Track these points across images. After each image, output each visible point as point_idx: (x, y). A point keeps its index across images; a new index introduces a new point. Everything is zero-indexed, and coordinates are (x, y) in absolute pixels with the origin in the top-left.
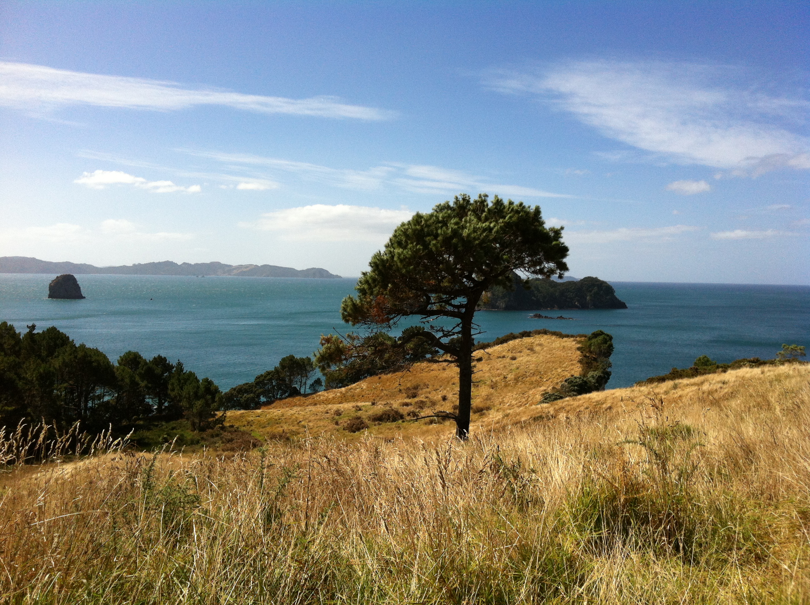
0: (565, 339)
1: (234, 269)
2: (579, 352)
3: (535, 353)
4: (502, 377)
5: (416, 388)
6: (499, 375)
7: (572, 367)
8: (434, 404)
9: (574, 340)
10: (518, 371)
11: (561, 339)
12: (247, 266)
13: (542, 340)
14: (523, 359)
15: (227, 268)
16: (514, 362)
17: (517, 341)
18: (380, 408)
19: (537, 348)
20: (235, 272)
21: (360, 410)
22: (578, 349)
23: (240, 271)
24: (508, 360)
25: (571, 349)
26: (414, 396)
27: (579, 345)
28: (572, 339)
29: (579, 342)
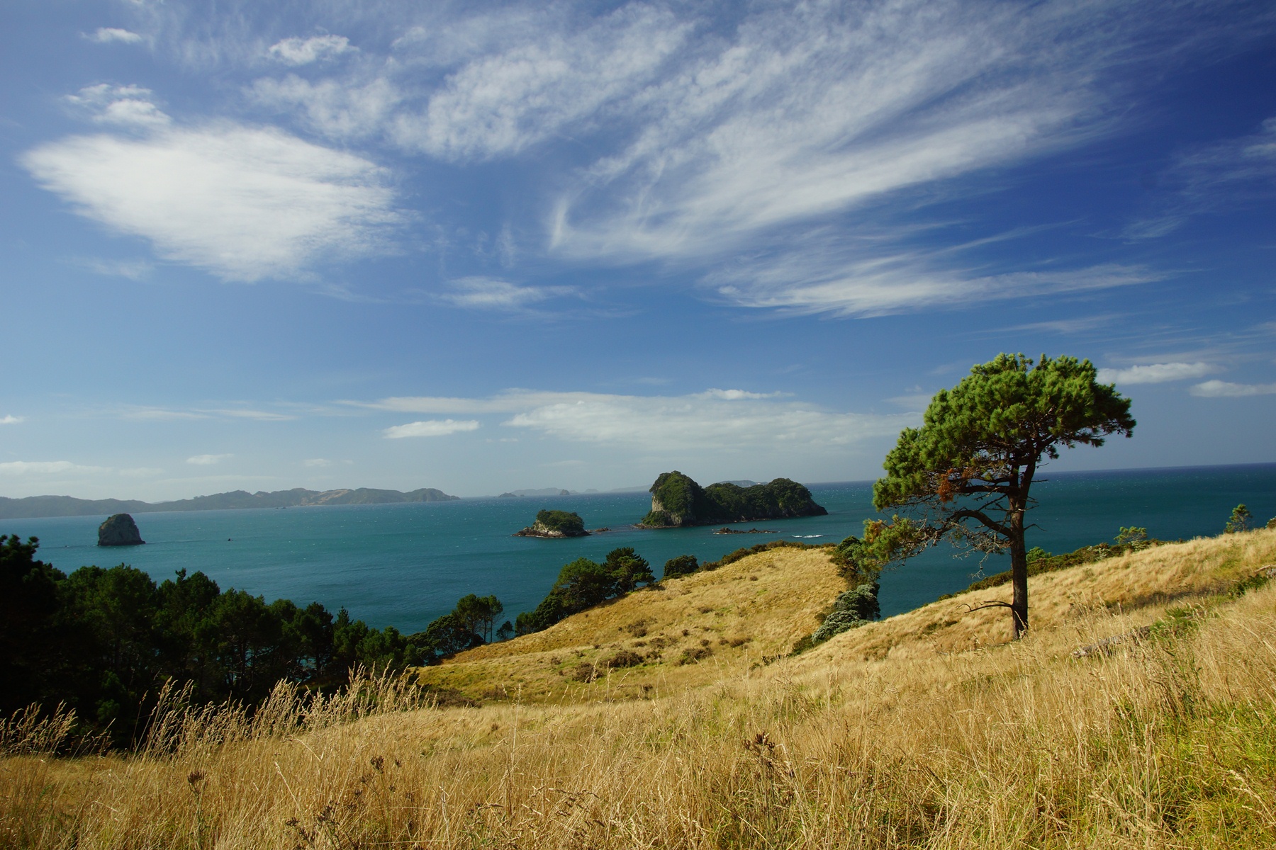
0: (809, 551)
1: (323, 496)
2: (833, 565)
3: (778, 570)
4: (749, 602)
5: (641, 623)
6: (745, 600)
7: (833, 583)
8: (674, 641)
9: (822, 551)
10: (767, 593)
11: (804, 551)
12: (337, 492)
13: (781, 553)
14: (766, 577)
15: (314, 496)
16: (756, 583)
17: (751, 557)
18: (607, 652)
19: (779, 564)
20: (323, 499)
21: (582, 655)
22: (832, 561)
23: (329, 498)
24: (748, 582)
25: (821, 562)
26: (644, 634)
27: (830, 557)
28: (818, 550)
29: (829, 553)
